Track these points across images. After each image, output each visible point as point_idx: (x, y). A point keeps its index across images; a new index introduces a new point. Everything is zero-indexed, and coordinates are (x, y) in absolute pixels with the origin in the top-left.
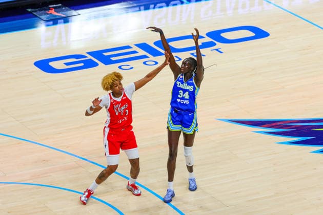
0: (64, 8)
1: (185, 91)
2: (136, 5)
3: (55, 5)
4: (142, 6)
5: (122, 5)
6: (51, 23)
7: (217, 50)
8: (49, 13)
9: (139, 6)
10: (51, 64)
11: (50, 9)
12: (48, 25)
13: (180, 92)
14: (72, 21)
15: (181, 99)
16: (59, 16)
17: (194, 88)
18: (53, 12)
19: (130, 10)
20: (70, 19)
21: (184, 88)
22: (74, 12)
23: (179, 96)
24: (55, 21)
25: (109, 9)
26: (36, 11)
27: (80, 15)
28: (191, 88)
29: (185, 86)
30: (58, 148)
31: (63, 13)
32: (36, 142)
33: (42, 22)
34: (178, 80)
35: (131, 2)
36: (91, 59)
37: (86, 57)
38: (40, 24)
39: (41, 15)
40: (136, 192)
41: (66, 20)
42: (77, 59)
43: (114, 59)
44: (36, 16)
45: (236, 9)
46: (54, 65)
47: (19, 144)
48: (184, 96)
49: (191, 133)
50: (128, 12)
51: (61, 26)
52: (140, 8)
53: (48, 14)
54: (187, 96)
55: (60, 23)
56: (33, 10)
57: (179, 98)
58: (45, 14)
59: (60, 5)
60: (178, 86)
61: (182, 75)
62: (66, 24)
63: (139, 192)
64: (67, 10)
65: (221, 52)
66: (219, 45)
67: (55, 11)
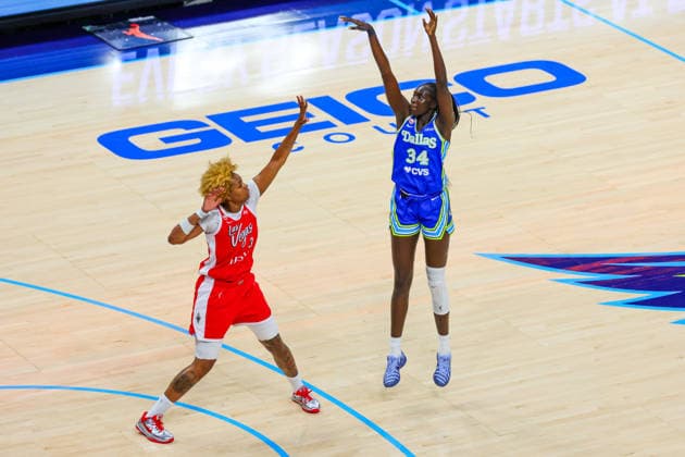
0: (159, 24)
1: (419, 149)
2: (308, 17)
3: (140, 19)
4: (320, 19)
5: (281, 18)
6: (134, 54)
7: (477, 110)
8: (130, 33)
9: (316, 20)
10: (133, 140)
11: (130, 26)
12: (126, 60)
13: (409, 151)
14: (175, 52)
15: (412, 166)
16: (150, 41)
17: (439, 143)
18: (137, 32)
19: (296, 27)
20: (172, 46)
21: (417, 143)
22: (180, 33)
23: (408, 161)
24: (141, 52)
25: (253, 26)
26: (101, 31)
27: (192, 37)
28: (431, 142)
29: (419, 139)
30: (148, 315)
31: (159, 33)
32: (102, 302)
33: (114, 53)
34: (405, 128)
35: (299, 12)
36: (215, 131)
37: (206, 125)
38: (109, 58)
39: (113, 38)
40: (310, 405)
41: (164, 49)
42: (187, 129)
43: (262, 129)
44: (101, 41)
45: (516, 24)
46: (141, 142)
47: (66, 306)
48: (418, 159)
49: (439, 237)
50: (291, 33)
51: (153, 62)
52: (317, 24)
53: (126, 36)
54: (424, 159)
55: (153, 54)
56: (96, 28)
57: (408, 165)
58: (120, 36)
59: (152, 17)
60: (405, 140)
61: (413, 118)
62: (164, 58)
63: (316, 406)
64: (165, 28)
65: (486, 116)
66: (481, 100)
67: (142, 31)
